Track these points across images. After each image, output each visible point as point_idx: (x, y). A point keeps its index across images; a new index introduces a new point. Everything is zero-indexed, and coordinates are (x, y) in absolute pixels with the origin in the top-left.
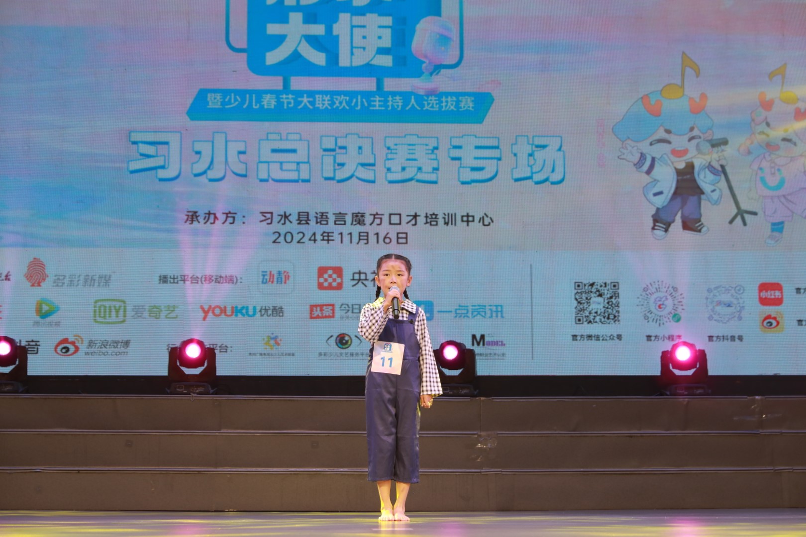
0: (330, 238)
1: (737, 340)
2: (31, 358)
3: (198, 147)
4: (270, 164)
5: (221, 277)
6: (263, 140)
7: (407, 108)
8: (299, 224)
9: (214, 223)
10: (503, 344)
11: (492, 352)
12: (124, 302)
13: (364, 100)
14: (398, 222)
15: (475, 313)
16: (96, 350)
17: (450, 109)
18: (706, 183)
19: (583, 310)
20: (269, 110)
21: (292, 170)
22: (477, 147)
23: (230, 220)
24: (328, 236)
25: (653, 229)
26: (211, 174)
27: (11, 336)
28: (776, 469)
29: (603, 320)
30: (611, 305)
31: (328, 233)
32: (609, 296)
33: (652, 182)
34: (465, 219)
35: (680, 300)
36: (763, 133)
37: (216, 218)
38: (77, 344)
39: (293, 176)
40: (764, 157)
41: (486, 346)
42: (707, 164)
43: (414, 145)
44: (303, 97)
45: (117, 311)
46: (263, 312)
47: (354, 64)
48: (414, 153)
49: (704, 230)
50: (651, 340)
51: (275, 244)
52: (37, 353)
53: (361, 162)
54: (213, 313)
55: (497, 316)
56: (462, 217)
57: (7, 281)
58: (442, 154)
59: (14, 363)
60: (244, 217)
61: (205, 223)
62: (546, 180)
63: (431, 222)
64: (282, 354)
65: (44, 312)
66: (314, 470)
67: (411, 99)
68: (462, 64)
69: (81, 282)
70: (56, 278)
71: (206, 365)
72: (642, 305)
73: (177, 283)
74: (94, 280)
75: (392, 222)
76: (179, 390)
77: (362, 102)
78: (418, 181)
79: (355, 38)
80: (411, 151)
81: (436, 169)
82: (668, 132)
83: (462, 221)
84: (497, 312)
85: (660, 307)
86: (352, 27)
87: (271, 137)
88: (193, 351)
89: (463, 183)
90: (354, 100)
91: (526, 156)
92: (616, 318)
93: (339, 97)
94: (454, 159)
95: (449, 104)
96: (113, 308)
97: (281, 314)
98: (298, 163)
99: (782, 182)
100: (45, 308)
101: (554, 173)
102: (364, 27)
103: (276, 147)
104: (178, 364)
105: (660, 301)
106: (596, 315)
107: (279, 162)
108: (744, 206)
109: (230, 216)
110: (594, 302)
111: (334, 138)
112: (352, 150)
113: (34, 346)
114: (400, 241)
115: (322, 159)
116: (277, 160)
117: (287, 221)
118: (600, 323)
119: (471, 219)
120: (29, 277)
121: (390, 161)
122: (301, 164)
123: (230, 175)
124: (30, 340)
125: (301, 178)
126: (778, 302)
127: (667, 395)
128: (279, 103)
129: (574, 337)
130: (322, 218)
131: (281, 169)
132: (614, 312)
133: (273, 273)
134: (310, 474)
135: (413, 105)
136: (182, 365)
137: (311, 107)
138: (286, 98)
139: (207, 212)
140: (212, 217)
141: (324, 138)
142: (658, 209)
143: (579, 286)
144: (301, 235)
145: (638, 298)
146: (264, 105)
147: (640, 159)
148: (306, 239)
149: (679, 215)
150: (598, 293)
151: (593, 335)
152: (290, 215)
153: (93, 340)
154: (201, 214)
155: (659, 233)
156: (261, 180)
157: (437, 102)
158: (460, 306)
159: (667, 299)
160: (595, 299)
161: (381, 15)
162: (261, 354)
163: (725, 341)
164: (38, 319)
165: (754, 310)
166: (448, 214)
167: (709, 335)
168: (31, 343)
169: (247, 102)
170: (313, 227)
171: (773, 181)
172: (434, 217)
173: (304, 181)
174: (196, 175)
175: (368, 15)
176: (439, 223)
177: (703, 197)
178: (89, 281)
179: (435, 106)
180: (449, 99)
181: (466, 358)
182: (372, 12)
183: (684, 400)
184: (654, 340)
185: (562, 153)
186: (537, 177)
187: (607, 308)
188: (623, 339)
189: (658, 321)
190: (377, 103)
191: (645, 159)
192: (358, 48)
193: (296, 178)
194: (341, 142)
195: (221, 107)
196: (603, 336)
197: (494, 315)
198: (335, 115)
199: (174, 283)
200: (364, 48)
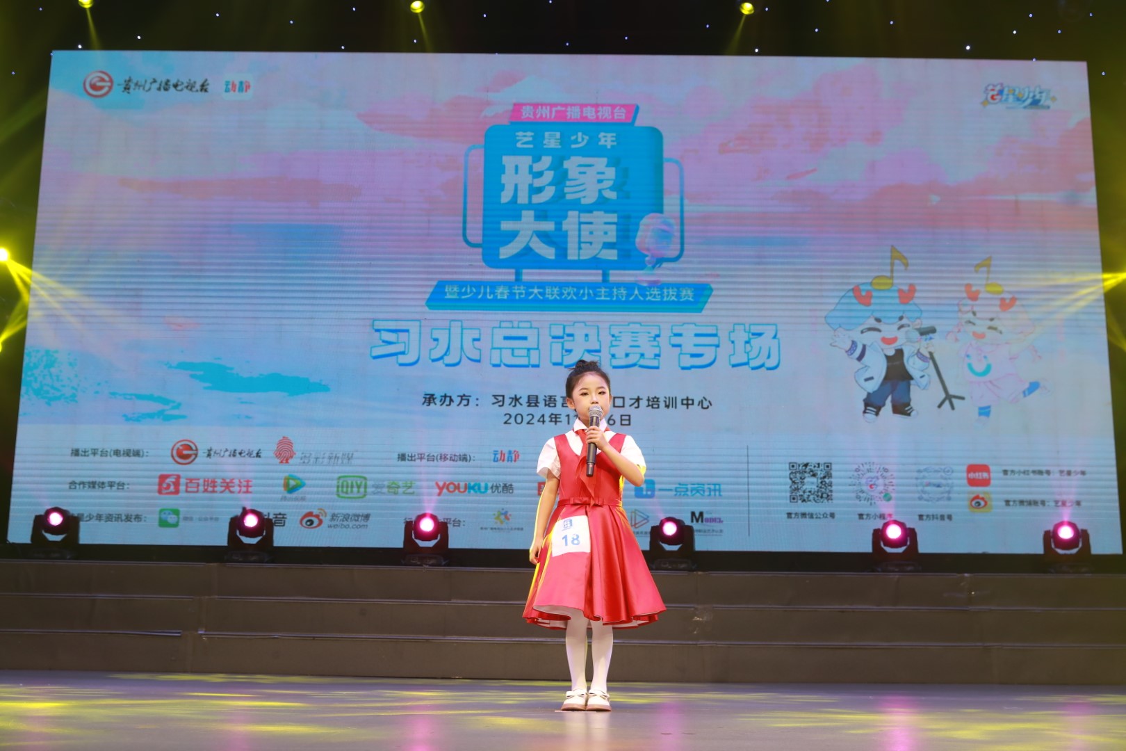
0: (558, 420)
1: (947, 520)
2: (277, 531)
3: (436, 334)
4: (503, 350)
5: (455, 455)
6: (496, 328)
7: (631, 299)
8: (529, 406)
9: (450, 405)
10: (721, 521)
11: (709, 528)
12: (365, 479)
13: (591, 292)
14: (621, 405)
15: (694, 492)
16: (338, 523)
17: (671, 299)
18: (915, 369)
19: (797, 489)
20: (502, 301)
21: (524, 356)
22: (697, 335)
23: (465, 402)
24: (556, 418)
25: (865, 412)
26: (448, 360)
27: (259, 510)
28: (986, 645)
29: (816, 498)
30: (824, 485)
31: (556, 415)
32: (822, 476)
33: (862, 368)
34: (685, 402)
35: (890, 480)
36: (970, 322)
37: (451, 400)
38: (321, 517)
39: (524, 361)
40: (971, 344)
41: (704, 523)
42: (916, 352)
43: (637, 333)
44: (533, 288)
45: (359, 487)
46: (494, 488)
47: (581, 258)
48: (637, 341)
49: (913, 414)
50: (863, 519)
51: (506, 425)
52: (284, 525)
53: (587, 348)
54: (448, 489)
55: (715, 495)
56: (682, 400)
57: (258, 459)
58: (663, 341)
59: (261, 534)
60: (477, 399)
61: (441, 405)
62: (762, 365)
63: (652, 405)
64: (512, 529)
65: (291, 488)
66: (537, 639)
67: (634, 289)
68: (682, 259)
69: (326, 461)
70: (303, 455)
71: (439, 538)
72: (854, 485)
73: (415, 460)
74: (338, 458)
75: (616, 405)
76: (414, 562)
77: (589, 294)
78: (641, 366)
79: (582, 233)
80: (634, 339)
81: (658, 355)
82: (878, 320)
83: (683, 404)
84: (715, 490)
85: (871, 486)
86: (580, 223)
87: (503, 325)
88: (427, 526)
89: (683, 368)
90: (582, 292)
91: (743, 343)
92: (829, 498)
93: (567, 288)
94: (674, 346)
95: (671, 293)
96: (354, 484)
97: (511, 491)
98: (529, 350)
99: (988, 369)
100: (292, 483)
101: (769, 360)
102: (591, 223)
103: (508, 335)
104: (413, 535)
105: (871, 481)
106: (808, 494)
107: (510, 348)
108: (951, 392)
109: (465, 398)
110: (808, 482)
111: (562, 326)
112: (579, 336)
113: (281, 519)
114: (624, 422)
115: (551, 346)
116: (509, 347)
117: (518, 404)
118: (814, 503)
119: (690, 402)
120: (278, 454)
121: (614, 348)
122: (531, 351)
123: (465, 360)
124: (278, 513)
125: (532, 362)
126: (986, 483)
127: (878, 572)
128: (512, 294)
129: (789, 515)
130: (550, 400)
131: (513, 354)
132: (828, 491)
133: (503, 452)
134: (533, 644)
135: (636, 295)
136: (416, 538)
137: (541, 298)
138: (518, 289)
139: (443, 395)
140: (448, 399)
141: (552, 326)
142: (869, 394)
143: (793, 466)
144: (531, 417)
145: (850, 478)
146: (497, 296)
147: (852, 346)
148: (535, 421)
149: (889, 399)
150: (811, 473)
151: (807, 513)
152: (521, 398)
153: (336, 512)
154: (438, 396)
155: (870, 416)
156: (495, 366)
157: (659, 292)
158: (680, 484)
159: (878, 478)
160: (809, 479)
161: (606, 212)
162: (492, 529)
163: (935, 520)
164: (286, 492)
165: (963, 491)
166: (669, 398)
167: (920, 514)
168: (279, 516)
169: (482, 291)
170: (542, 409)
171: (980, 367)
172: (655, 400)
173: (534, 366)
174: (434, 361)
175: (595, 213)
176: (660, 406)
177: (912, 382)
178: (333, 458)
179: (657, 297)
180: (671, 290)
181: (685, 533)
182: (598, 210)
183: (895, 576)
184: (866, 519)
185: (776, 341)
186: (753, 364)
187: (821, 487)
188: (836, 516)
189: (870, 501)
190: (603, 292)
191: (856, 346)
192: (584, 243)
193: (526, 363)
194: (568, 331)
195: (458, 297)
196: (816, 514)
197: (712, 493)
198: (562, 304)
199: (411, 460)
200: (591, 243)
